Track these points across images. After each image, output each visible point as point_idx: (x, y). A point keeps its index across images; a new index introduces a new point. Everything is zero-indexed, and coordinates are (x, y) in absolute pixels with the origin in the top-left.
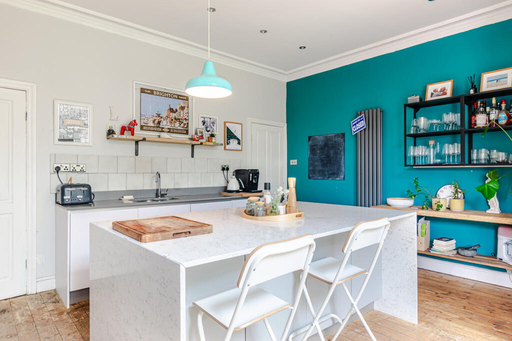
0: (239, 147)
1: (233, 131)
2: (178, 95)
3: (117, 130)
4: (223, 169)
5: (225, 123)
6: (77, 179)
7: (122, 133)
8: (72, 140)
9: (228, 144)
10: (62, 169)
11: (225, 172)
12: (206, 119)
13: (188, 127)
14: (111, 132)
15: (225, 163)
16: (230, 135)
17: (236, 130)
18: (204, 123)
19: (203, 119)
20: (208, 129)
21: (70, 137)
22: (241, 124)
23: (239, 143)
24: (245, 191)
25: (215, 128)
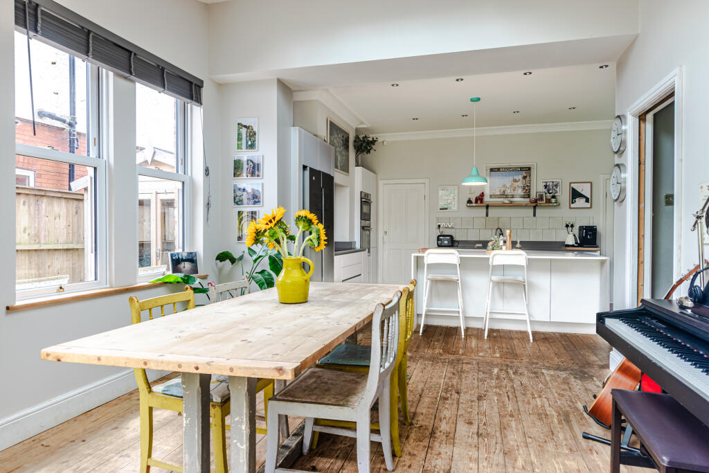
0: (588, 205)
1: (579, 190)
2: (521, 168)
3: (474, 200)
4: (567, 226)
5: (570, 183)
6: (447, 232)
7: (476, 202)
8: (446, 209)
9: (573, 203)
10: (441, 226)
11: (570, 229)
12: (548, 184)
13: (530, 192)
14: (469, 201)
15: (570, 221)
16: (575, 195)
17: (584, 189)
18: (546, 186)
19: (544, 184)
20: (550, 192)
21: (446, 207)
22: (591, 183)
23: (587, 200)
24: (580, 245)
25: (558, 190)
